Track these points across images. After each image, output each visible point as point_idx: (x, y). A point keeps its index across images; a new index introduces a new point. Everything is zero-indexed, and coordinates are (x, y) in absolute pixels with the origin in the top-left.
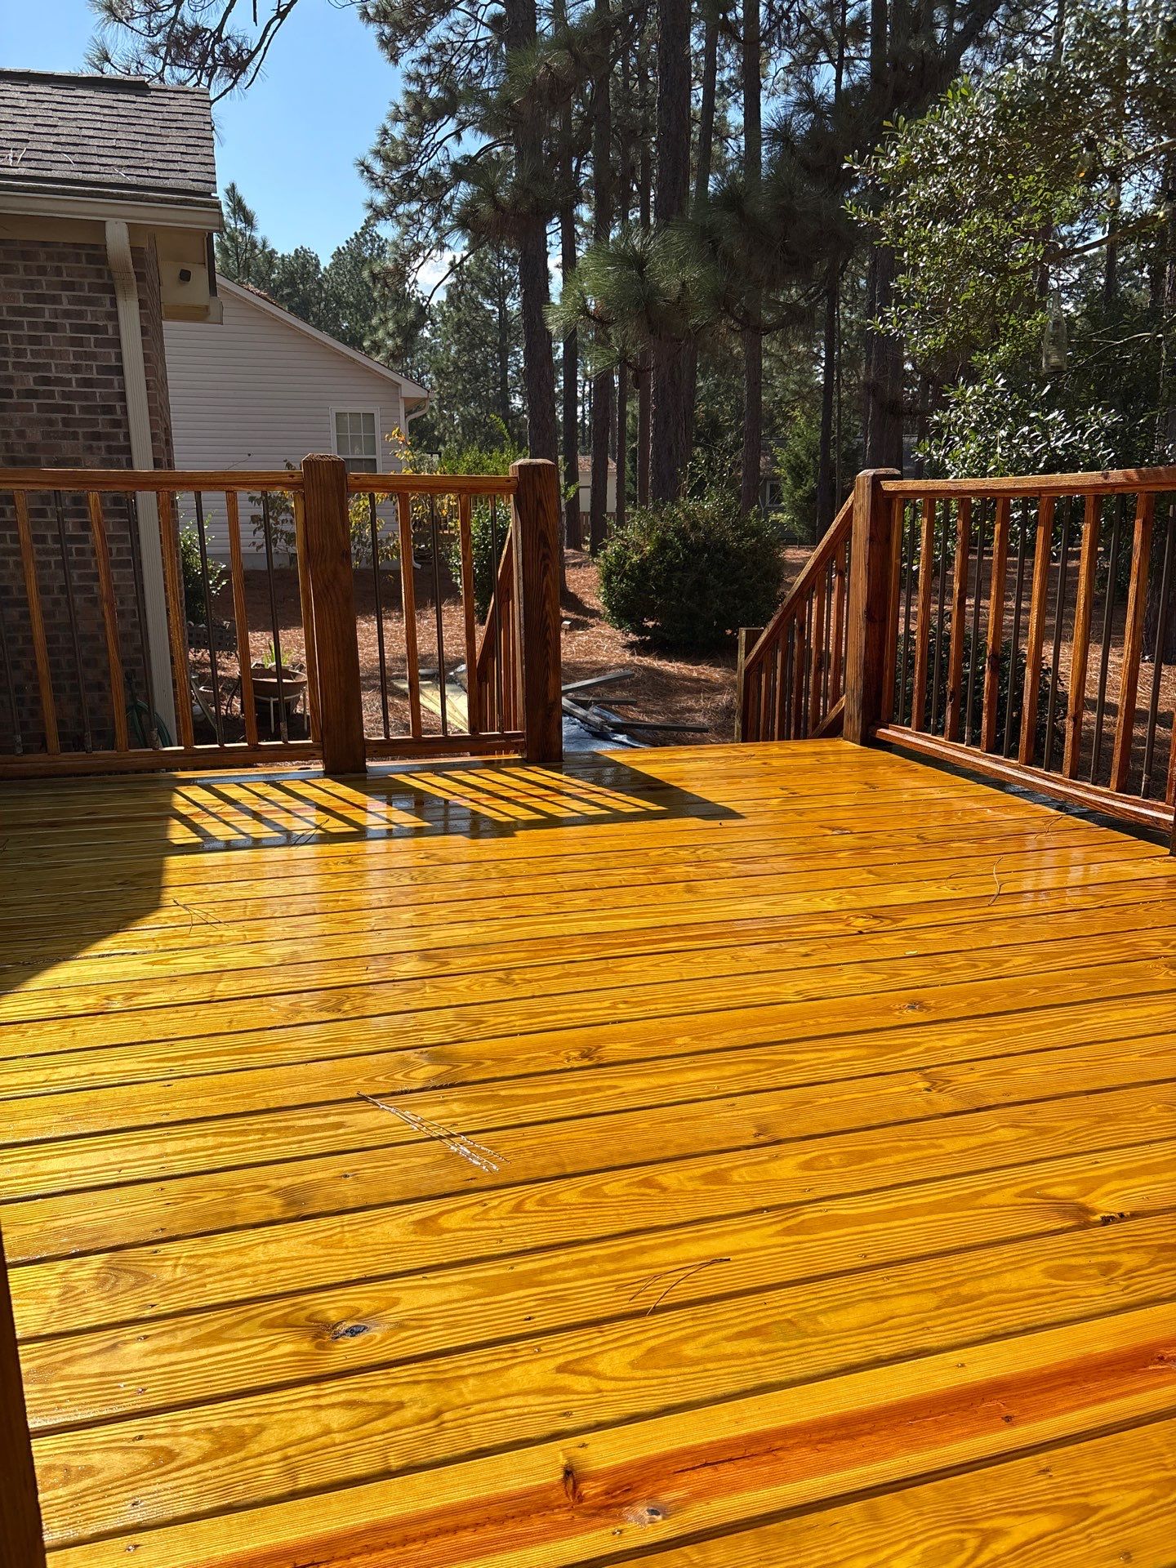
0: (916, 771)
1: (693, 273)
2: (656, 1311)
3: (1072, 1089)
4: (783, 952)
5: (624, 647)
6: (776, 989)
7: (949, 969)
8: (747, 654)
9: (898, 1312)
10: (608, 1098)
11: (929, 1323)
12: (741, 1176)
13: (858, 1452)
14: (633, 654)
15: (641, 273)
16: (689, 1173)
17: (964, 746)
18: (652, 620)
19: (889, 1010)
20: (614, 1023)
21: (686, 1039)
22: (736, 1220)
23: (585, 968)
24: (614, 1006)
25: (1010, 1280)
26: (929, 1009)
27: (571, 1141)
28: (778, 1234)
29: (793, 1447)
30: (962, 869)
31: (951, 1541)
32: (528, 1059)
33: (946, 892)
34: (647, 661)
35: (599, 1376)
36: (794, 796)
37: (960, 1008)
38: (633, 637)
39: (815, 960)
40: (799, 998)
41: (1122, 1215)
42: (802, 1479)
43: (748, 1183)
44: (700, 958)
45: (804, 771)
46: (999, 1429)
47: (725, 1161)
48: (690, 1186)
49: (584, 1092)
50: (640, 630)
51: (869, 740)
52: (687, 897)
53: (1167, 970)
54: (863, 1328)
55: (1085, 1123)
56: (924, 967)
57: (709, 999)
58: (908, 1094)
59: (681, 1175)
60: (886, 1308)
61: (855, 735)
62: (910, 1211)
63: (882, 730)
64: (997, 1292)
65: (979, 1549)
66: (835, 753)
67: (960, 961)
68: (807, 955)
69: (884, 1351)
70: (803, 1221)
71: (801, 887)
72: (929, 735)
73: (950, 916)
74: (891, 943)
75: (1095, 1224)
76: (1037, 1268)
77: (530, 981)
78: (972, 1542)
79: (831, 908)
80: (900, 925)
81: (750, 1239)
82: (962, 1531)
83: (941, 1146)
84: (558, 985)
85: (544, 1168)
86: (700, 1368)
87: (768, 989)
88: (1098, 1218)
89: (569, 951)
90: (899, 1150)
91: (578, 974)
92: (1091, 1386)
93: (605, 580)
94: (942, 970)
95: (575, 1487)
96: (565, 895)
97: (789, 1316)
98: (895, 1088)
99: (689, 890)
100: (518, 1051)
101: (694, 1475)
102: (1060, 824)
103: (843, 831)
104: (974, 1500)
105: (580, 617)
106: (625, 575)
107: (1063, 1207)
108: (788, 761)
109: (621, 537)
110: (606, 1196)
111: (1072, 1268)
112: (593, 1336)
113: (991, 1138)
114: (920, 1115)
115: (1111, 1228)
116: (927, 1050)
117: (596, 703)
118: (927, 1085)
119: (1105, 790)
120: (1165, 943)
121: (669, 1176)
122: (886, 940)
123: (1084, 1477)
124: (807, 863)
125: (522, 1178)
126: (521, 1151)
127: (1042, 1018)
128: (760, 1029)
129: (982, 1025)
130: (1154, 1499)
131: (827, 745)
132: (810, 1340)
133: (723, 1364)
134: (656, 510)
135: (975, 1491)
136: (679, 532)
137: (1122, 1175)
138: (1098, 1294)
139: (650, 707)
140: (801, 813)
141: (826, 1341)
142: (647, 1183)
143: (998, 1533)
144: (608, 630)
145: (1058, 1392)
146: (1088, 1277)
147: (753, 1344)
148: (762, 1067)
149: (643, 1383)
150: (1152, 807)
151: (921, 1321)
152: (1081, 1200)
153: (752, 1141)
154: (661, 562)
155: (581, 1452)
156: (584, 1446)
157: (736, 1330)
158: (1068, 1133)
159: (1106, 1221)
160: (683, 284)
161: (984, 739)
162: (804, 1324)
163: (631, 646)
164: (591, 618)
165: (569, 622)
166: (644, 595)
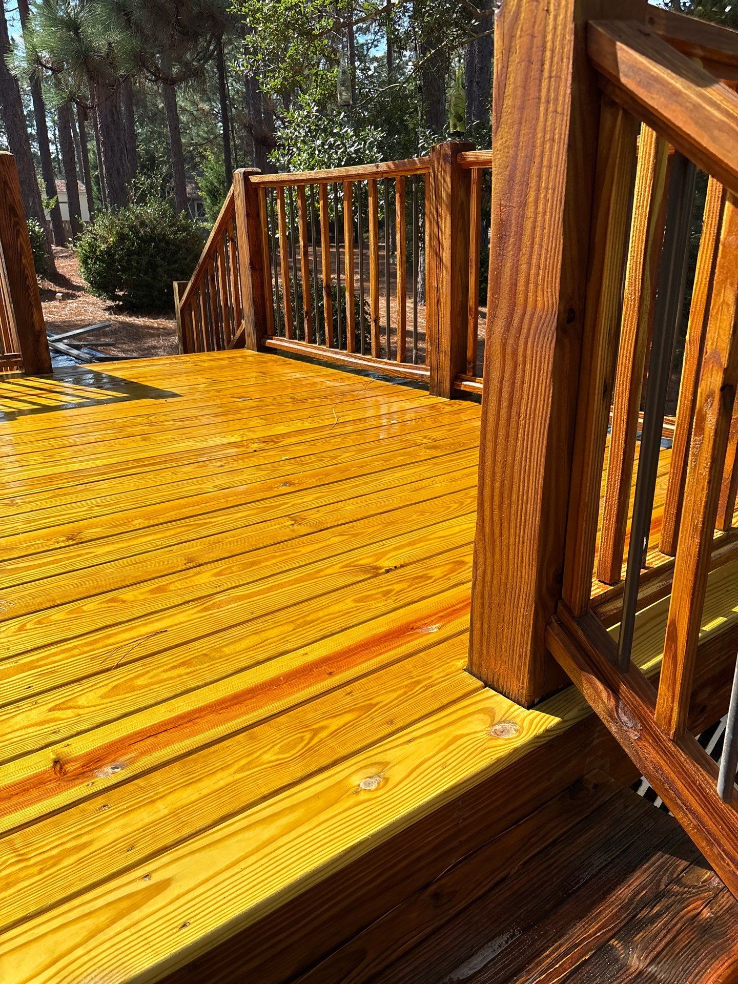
0: (291, 364)
1: (115, 36)
2: (118, 666)
3: (373, 513)
4: (206, 466)
5: (104, 310)
6: (200, 486)
7: (306, 464)
8: (180, 299)
9: (270, 637)
10: (86, 559)
11: (288, 638)
12: (176, 586)
13: (244, 709)
14: (111, 314)
15: (77, 34)
16: (142, 590)
17: (317, 345)
18: (121, 290)
19: (271, 488)
20: (90, 518)
21: (141, 520)
22: (172, 610)
23: (71, 490)
24: (91, 509)
25: (335, 608)
26: (294, 485)
27: (59, 587)
28: (199, 612)
29: (204, 715)
30: (316, 412)
31: (296, 739)
32: (28, 546)
33: (307, 425)
34: (121, 318)
35: (78, 707)
36: (214, 381)
37: (314, 481)
38: (109, 303)
39: (227, 468)
40: (216, 489)
41: (396, 567)
42: (210, 730)
43: (179, 589)
44: (151, 476)
45: (221, 368)
46: (325, 679)
47: (164, 581)
48: (141, 597)
49: (69, 558)
50: (114, 298)
51: (263, 348)
52: (144, 443)
53: (424, 450)
54: (249, 649)
55: (379, 527)
56: (291, 464)
57: (155, 497)
58: (281, 528)
59: (135, 593)
60: (264, 635)
61: (253, 345)
62: (280, 586)
63: (269, 341)
64: (327, 615)
65: (312, 739)
66: (241, 357)
67: (313, 458)
68: (221, 466)
69: (261, 657)
70: (214, 603)
71: (219, 431)
72: (297, 341)
73: (309, 437)
74: (273, 455)
75: (383, 573)
76: (349, 600)
77: (29, 503)
78: (308, 736)
79: (237, 440)
80: (279, 444)
81: (181, 618)
82: (303, 732)
83: (300, 551)
84: (51, 502)
85: (40, 603)
86: (148, 689)
87: (196, 487)
88: (383, 570)
89: (58, 482)
90: (274, 557)
91: (65, 495)
92: (376, 648)
93: (83, 262)
94: (303, 465)
95: (61, 768)
96: (56, 451)
97: (204, 652)
98: (274, 527)
100: (20, 543)
101: (142, 744)
102: (372, 385)
103: (246, 399)
104: (309, 716)
105: (70, 291)
106: (97, 258)
107: (364, 569)
108: (212, 363)
109: (91, 232)
110: (84, 612)
111: (368, 596)
112: (76, 687)
113: (328, 543)
114: (287, 538)
115: (389, 574)
116: (293, 505)
117: (85, 346)
118: (292, 522)
119: (394, 362)
120: (425, 437)
121: (128, 595)
122: (270, 453)
123: (369, 691)
124: (223, 417)
125: (24, 612)
126: (23, 597)
127: (358, 481)
128: (190, 509)
129: (324, 489)
130: (406, 693)
131: (237, 353)
132: (216, 661)
133: (162, 684)
134: (113, 214)
135: (309, 713)
136: (132, 228)
137: (396, 549)
138: (381, 605)
139: (125, 347)
140: (219, 391)
141: (227, 660)
142: (112, 600)
143: (322, 728)
144: (92, 299)
145: (358, 655)
146: (376, 599)
147: (182, 670)
148: (192, 528)
149: (108, 705)
150: (419, 369)
151: (284, 638)
152: (374, 564)
153: (183, 567)
154: (122, 249)
155: (65, 749)
156: (68, 745)
157: (170, 665)
158: (369, 534)
159: (387, 571)
160: (110, 44)
161: (327, 340)
162: (213, 654)
163: (109, 309)
164: (78, 291)
165: (61, 294)
166: (113, 273)
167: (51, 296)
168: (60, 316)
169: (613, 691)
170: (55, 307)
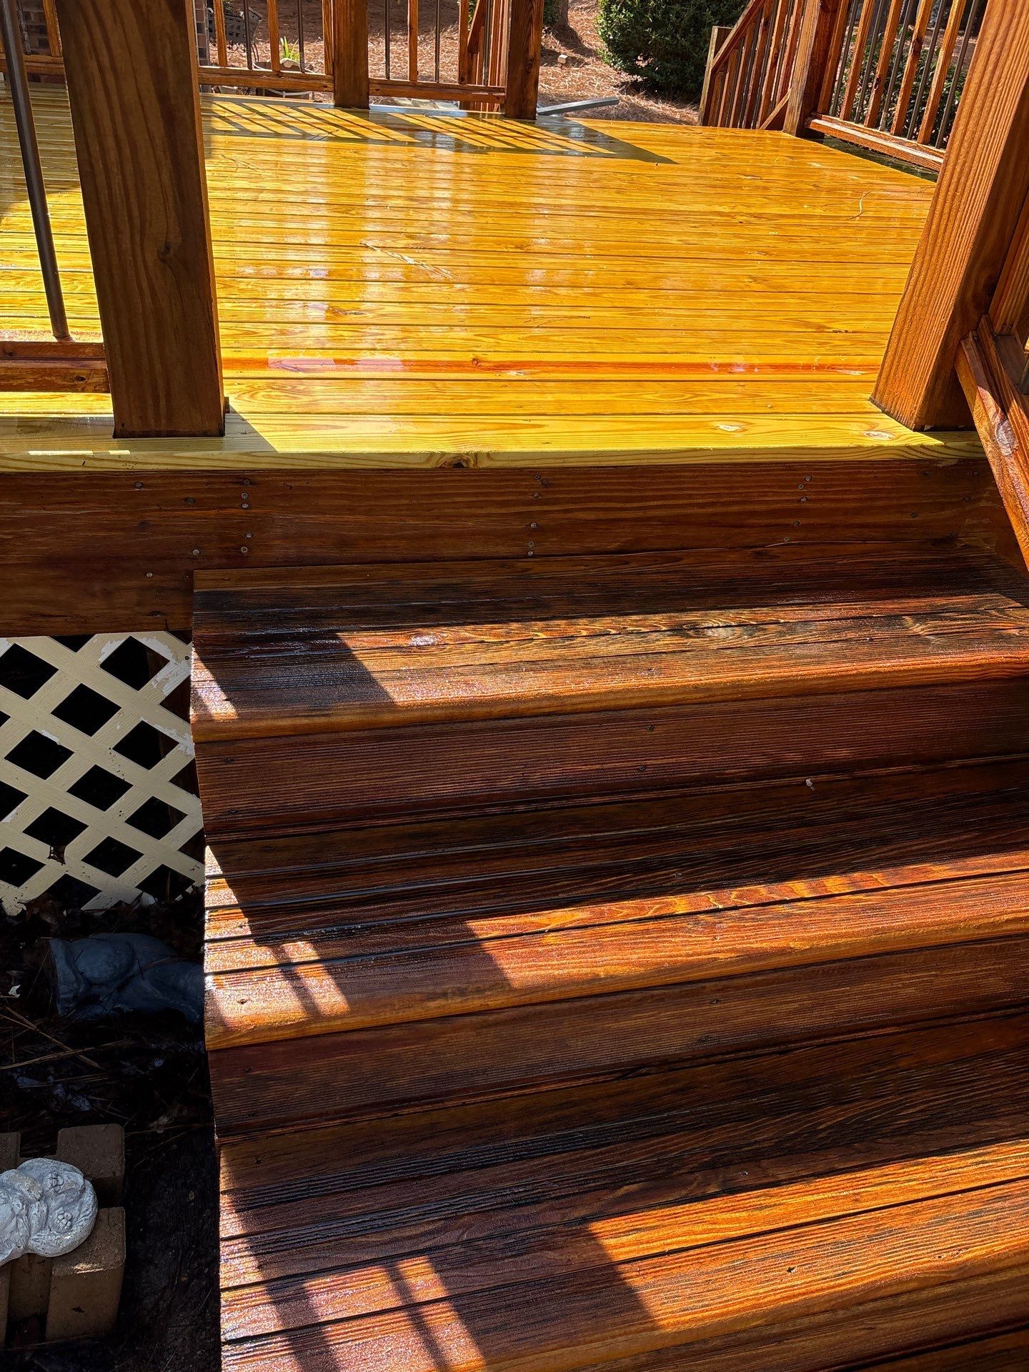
4: (678, 224)
5: (615, 86)
7: (796, 242)
8: (716, 53)
12: (609, 296)
14: (621, 92)
16: (575, 292)
17: (878, 131)
18: (645, 59)
19: (742, 253)
20: (542, 238)
21: (591, 249)
25: (760, 341)
26: (771, 255)
28: (624, 314)
29: (603, 366)
31: (678, 394)
33: (818, 211)
34: (635, 99)
35: (500, 339)
37: (795, 256)
38: (626, 77)
39: (700, 230)
41: (846, 331)
42: (604, 374)
43: (612, 298)
48: (575, 295)
50: (633, 70)
51: (805, 132)
52: (617, 195)
55: (848, 302)
56: (777, 239)
58: (736, 282)
59: (569, 292)
61: (792, 127)
63: (816, 121)
65: (691, 398)
66: (772, 139)
71: (706, 200)
72: (853, 124)
73: (814, 222)
74: (761, 229)
75: (829, 332)
76: (779, 339)
78: (689, 395)
79: (724, 211)
80: (773, 222)
83: (747, 300)
88: (831, 330)
93: (606, 10)
94: (791, 242)
95: (477, 363)
96: (521, 185)
97: (618, 336)
99: (618, 193)
101: (544, 367)
103: (756, 178)
105: (578, 56)
108: (730, 140)
111: (800, 341)
112: (500, 330)
113: (782, 301)
114: (738, 290)
116: (760, 269)
121: (562, 291)
122: (758, 227)
123: (761, 389)
129: (805, 264)
130: (797, 397)
131: (770, 136)
132: (627, 343)
137: (856, 319)
138: (811, 349)
140: (726, 166)
141: (637, 344)
144: (604, 68)
146: (809, 344)
152: (824, 324)
153: (623, 286)
155: (484, 356)
157: (585, 336)
159: (835, 332)
161: (894, 125)
162: (626, 339)
163: (622, 85)
164: (588, 57)
165: (565, 57)
166: (640, 28)
167: (551, 57)
168: (558, 87)
169: (1003, 410)
170: (554, 74)
